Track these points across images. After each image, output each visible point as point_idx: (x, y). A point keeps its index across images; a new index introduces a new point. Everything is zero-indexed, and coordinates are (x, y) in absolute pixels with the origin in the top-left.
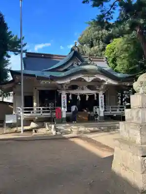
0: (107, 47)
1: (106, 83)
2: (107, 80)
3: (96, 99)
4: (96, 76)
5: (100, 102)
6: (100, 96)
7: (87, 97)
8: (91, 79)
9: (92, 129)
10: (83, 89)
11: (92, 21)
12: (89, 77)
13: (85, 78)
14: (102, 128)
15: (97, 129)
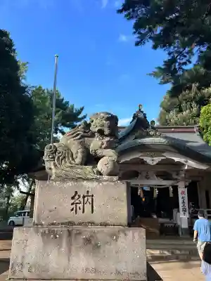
0: (202, 111)
1: (186, 168)
2: (186, 162)
3: (171, 195)
4: (164, 154)
5: (181, 201)
6: (180, 191)
7: (156, 192)
8: (157, 159)
9: (157, 253)
10: (147, 178)
11: (156, 70)
12: (152, 156)
13: (145, 159)
14: (178, 252)
15: (167, 253)
